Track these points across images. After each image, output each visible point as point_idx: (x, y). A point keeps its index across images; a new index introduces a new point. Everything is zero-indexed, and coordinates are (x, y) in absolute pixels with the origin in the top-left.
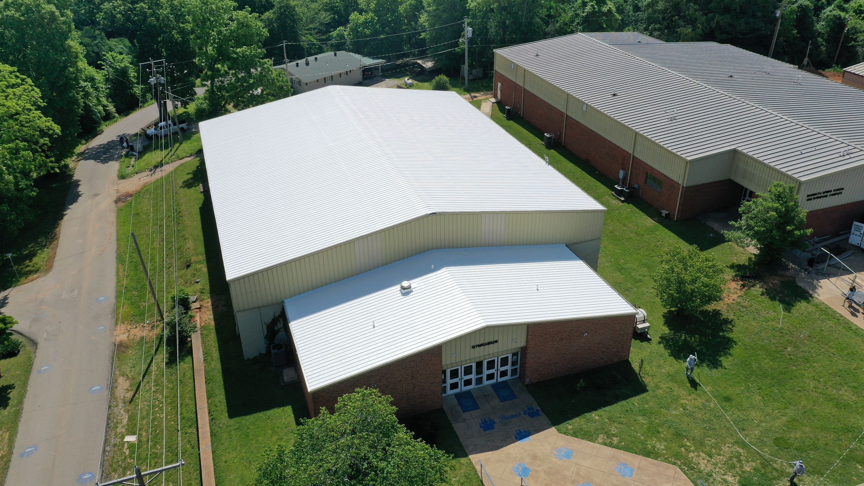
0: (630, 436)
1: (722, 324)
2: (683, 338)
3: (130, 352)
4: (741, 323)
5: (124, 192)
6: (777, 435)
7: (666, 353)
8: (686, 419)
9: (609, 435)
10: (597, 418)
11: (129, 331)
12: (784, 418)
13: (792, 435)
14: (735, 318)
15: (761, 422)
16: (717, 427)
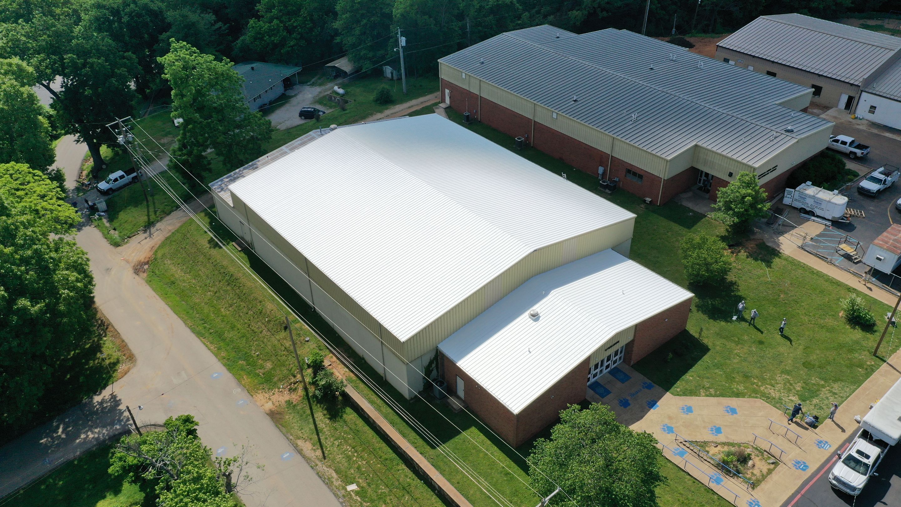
0: (719, 386)
1: (730, 286)
2: (710, 303)
3: (287, 417)
4: (743, 283)
5: (135, 260)
6: (803, 360)
7: (705, 317)
8: (744, 364)
9: (707, 389)
10: (691, 378)
11: (270, 399)
12: (801, 347)
13: (811, 358)
14: (736, 279)
15: (789, 353)
16: (765, 364)
